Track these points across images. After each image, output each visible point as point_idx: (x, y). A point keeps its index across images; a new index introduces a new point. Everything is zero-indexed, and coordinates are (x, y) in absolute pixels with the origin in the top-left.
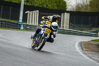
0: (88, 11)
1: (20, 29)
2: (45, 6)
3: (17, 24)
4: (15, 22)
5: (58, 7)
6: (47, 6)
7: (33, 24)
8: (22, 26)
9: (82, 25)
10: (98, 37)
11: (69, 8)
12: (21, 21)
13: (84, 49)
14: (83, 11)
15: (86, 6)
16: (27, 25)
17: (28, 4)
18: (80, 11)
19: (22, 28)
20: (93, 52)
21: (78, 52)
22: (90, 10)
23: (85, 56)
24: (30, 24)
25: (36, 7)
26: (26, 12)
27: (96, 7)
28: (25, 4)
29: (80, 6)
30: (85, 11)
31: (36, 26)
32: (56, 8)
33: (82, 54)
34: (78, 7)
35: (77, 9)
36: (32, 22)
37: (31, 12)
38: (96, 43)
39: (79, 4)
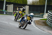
0: (38, 4)
1: (3, 14)
2: (16, 2)
3: (2, 11)
4: (1, 10)
5: (23, 2)
6: (17, 2)
7: (10, 11)
8: (5, 12)
9: (35, 12)
10: (43, 18)
11: (28, 3)
12: (4, 10)
13: (36, 24)
14: (35, 4)
15: (37, 2)
16: (7, 12)
17: (8, 1)
18: (34, 4)
19: (5, 13)
20: (41, 26)
21: (33, 26)
22: (39, 4)
23: (36, 28)
24: (9, 11)
25: (12, 3)
26: (7, 5)
27: (42, 2)
28: (6, 1)
29: (34, 2)
30: (36, 5)
31: (12, 13)
32: (22, 3)
33: (35, 27)
34: (33, 2)
35: (33, 4)
36: (10, 10)
37: (9, 5)
38: (42, 21)
39: (33, 1)
